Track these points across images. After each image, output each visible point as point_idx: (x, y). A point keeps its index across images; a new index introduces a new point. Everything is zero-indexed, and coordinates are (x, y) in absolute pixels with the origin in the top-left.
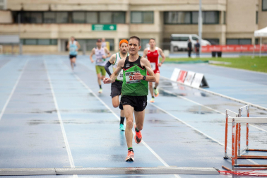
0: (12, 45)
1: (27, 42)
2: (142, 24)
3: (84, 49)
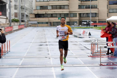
0: (35, 24)
1: (39, 23)
2: (73, 17)
3: (56, 25)
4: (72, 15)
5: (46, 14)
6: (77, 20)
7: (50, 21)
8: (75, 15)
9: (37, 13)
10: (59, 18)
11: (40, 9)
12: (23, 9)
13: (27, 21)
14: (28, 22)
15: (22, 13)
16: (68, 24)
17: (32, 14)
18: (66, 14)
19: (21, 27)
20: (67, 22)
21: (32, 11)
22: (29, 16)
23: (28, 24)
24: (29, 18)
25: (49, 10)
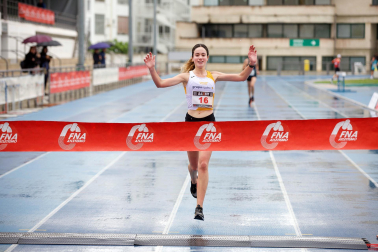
1: (214, 59)
2: (350, 38)
3: (279, 67)
4: (346, 31)
5: (241, 23)
6: (364, 50)
8: (357, 31)
9: (205, 20)
10: (295, 41)
11: (220, 4)
14: (167, 55)
15: (147, 21)
16: (328, 67)
17: (186, 22)
19: (132, 73)
20: (325, 59)
21: (187, 11)
22: (174, 30)
23: (167, 64)
24: (174, 36)
25: (253, 7)
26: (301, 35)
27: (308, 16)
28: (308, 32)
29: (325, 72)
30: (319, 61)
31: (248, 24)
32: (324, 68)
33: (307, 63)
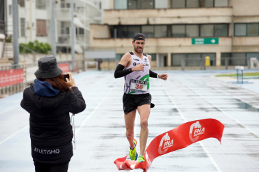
0: (108, 60)
2: (247, 36)
3: (183, 63)
4: (242, 30)
5: (148, 25)
7: (163, 51)
8: (252, 29)
9: (115, 22)
10: (196, 40)
11: (129, 8)
12: (68, 5)
13: (80, 51)
14: (83, 54)
15: (63, 23)
16: (226, 62)
17: (98, 24)
18: (220, 27)
20: (223, 55)
21: (99, 14)
22: (88, 32)
23: (83, 62)
24: (88, 38)
25: (159, 9)
26: (202, 35)
27: (208, 17)
28: (208, 32)
29: (224, 67)
30: (219, 56)
31: (155, 25)
32: (223, 63)
33: (208, 58)
